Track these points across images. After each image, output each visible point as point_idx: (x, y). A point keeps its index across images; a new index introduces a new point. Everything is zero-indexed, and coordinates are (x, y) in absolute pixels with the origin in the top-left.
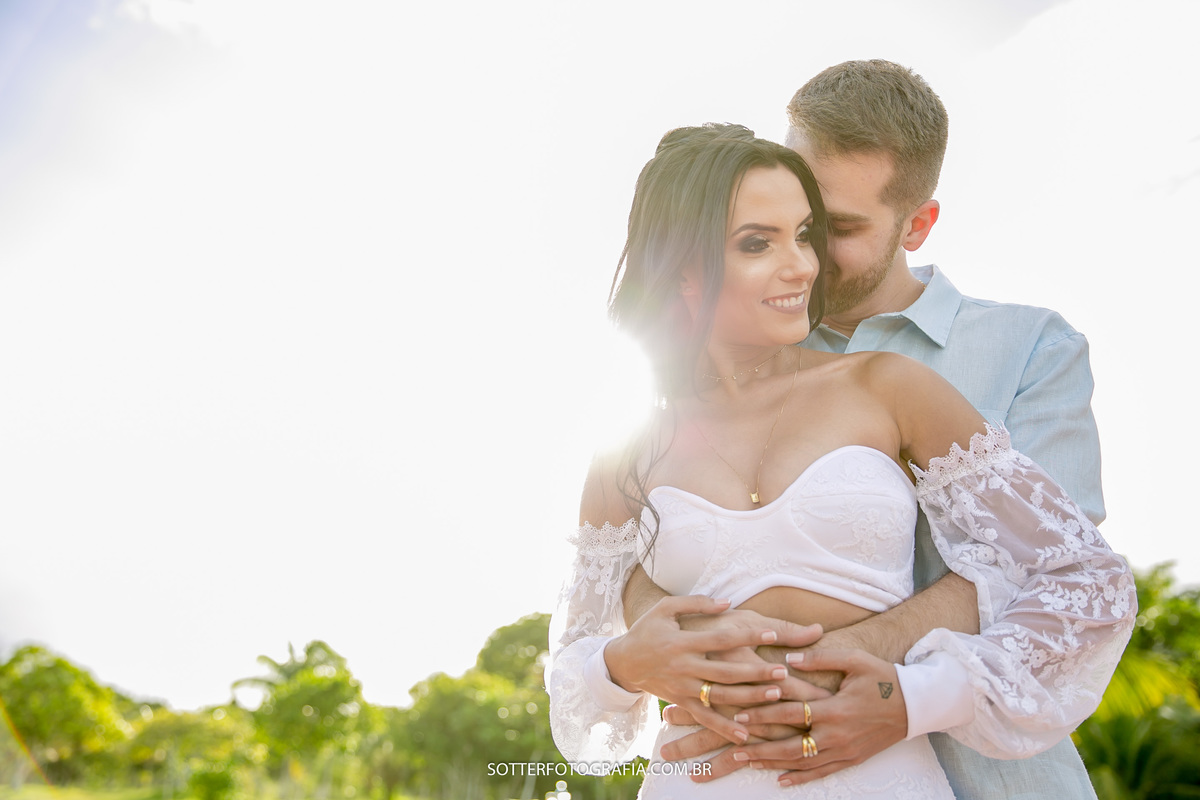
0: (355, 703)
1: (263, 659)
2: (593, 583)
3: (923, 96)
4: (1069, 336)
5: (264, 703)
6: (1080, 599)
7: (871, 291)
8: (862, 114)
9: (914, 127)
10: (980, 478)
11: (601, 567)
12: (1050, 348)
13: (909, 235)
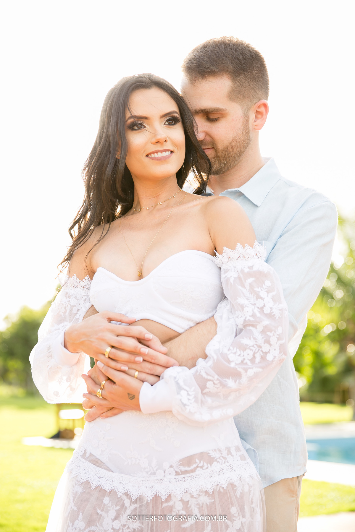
13: (255, 122)
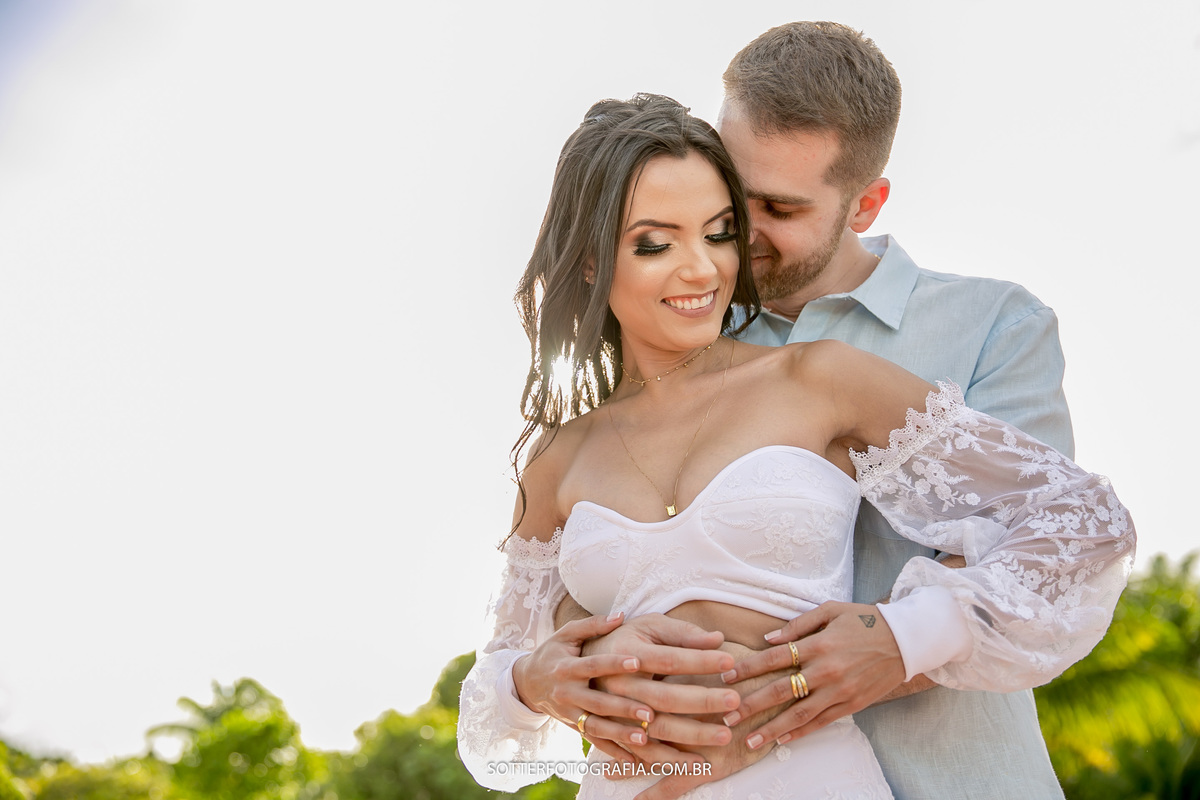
0: (291, 747)
1: (186, 702)
2: (522, 597)
3: (874, 65)
4: (1035, 312)
5: (184, 753)
6: (1071, 521)
7: (815, 276)
8: (805, 87)
9: (863, 102)
10: (943, 440)
11: (530, 580)
12: (1013, 328)
13: (857, 215)
